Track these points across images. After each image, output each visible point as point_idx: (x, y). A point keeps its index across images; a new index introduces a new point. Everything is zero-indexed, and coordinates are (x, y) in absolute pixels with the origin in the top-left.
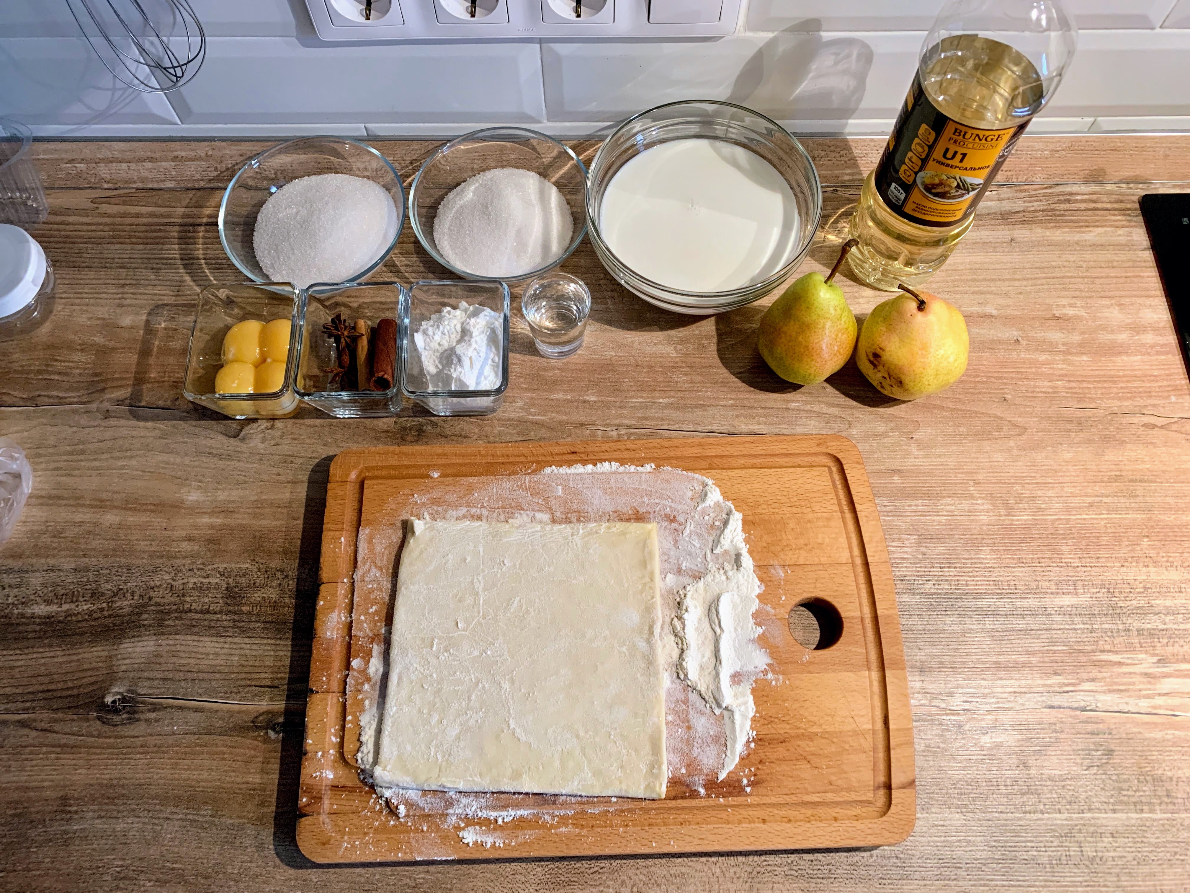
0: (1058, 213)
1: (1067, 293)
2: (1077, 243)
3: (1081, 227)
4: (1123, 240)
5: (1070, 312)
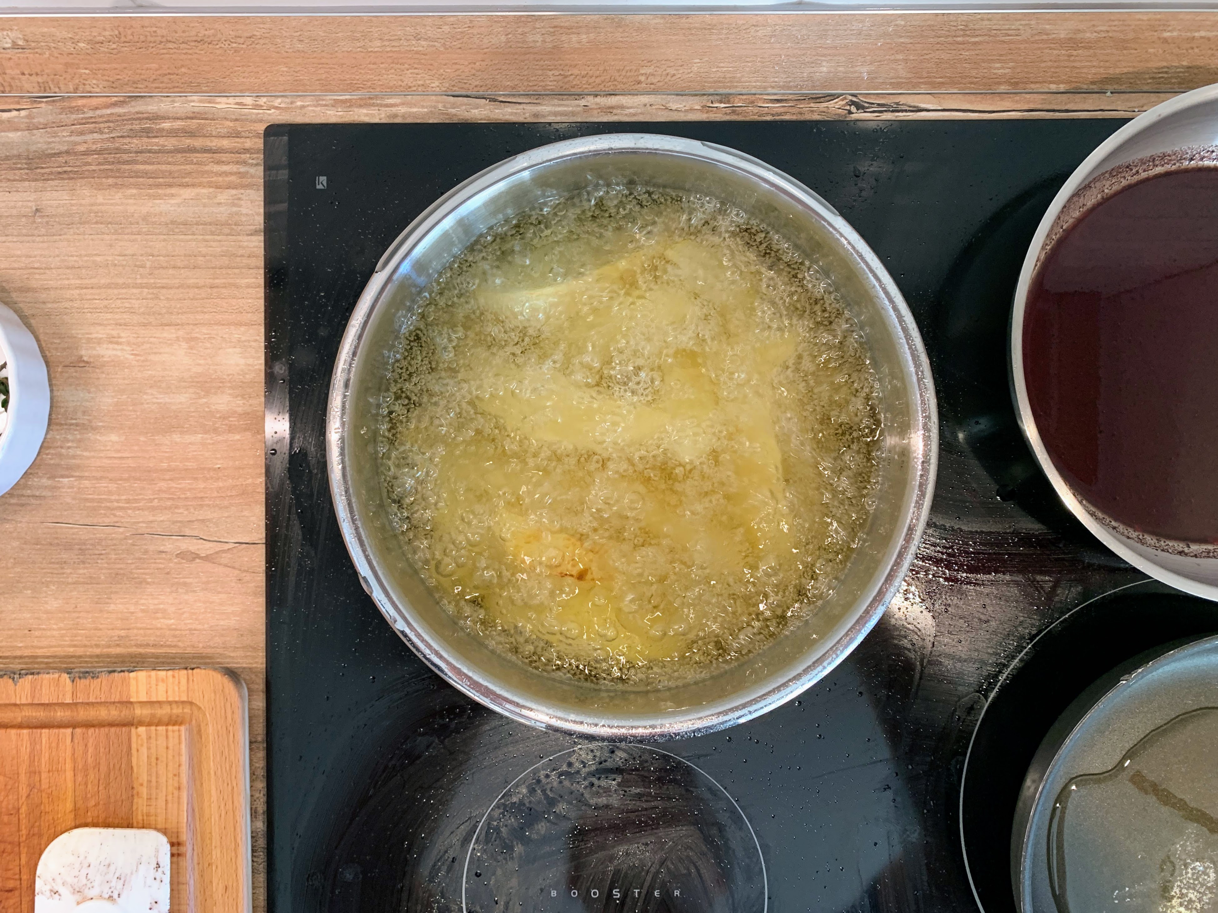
0: (125, 157)
2: (144, 219)
3: (159, 186)
4: (222, 213)
5: (106, 353)
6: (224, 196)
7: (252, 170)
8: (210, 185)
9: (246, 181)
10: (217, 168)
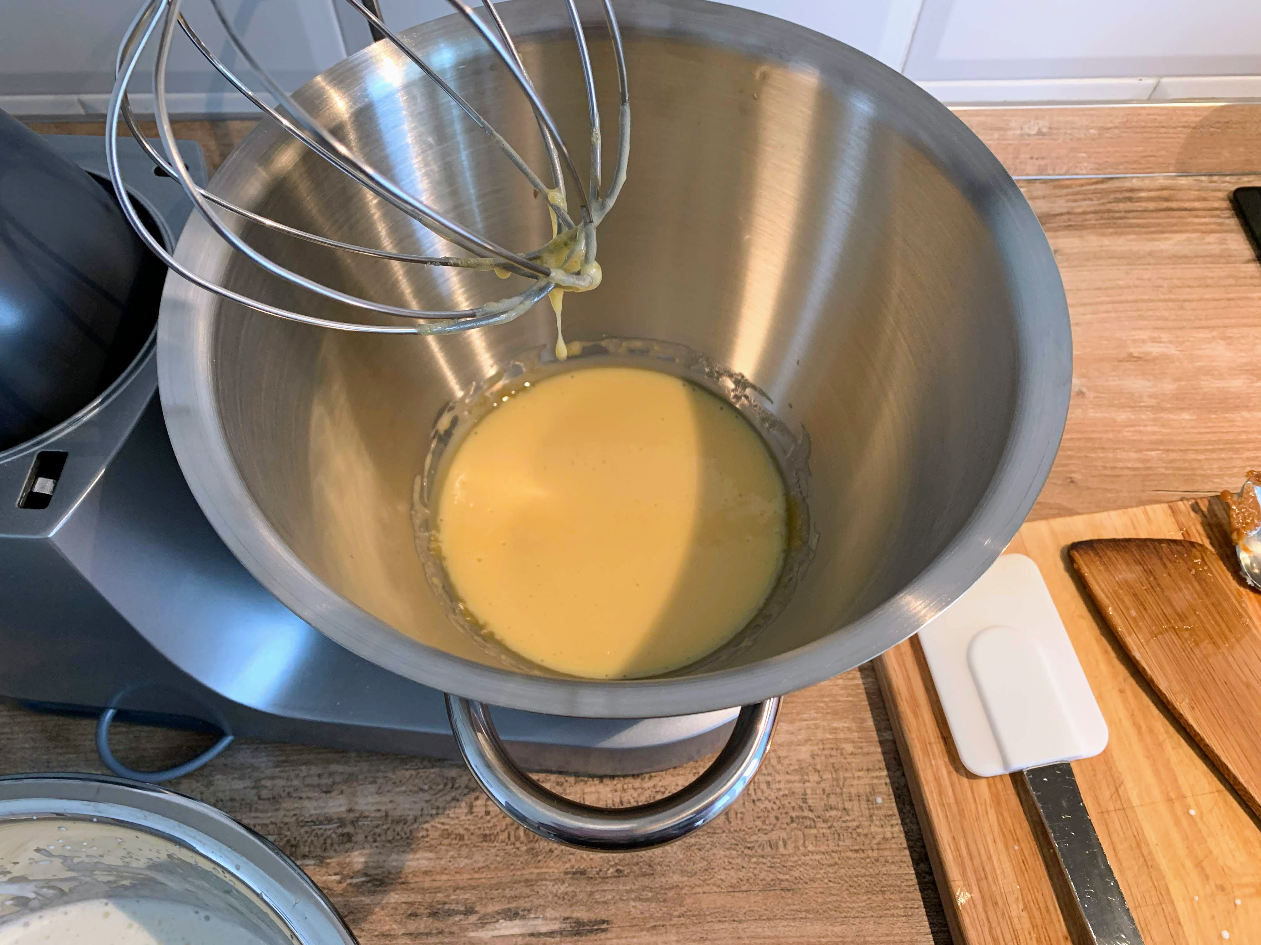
1: (1145, 323)
2: (1150, 255)
5: (1155, 349)
6: (1211, 238)
7: (1227, 221)
8: (1195, 231)
9: (1224, 228)
10: (1197, 220)
